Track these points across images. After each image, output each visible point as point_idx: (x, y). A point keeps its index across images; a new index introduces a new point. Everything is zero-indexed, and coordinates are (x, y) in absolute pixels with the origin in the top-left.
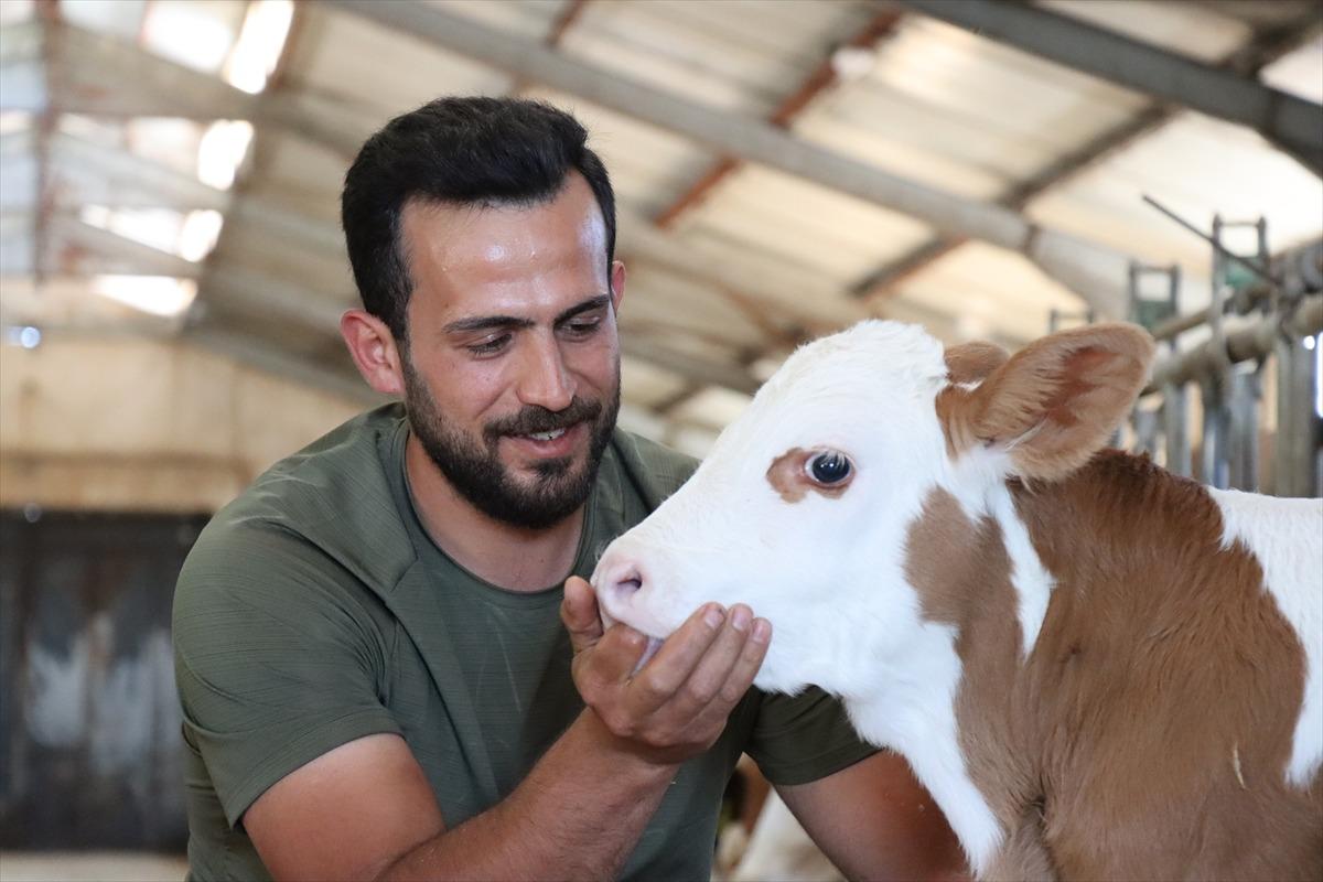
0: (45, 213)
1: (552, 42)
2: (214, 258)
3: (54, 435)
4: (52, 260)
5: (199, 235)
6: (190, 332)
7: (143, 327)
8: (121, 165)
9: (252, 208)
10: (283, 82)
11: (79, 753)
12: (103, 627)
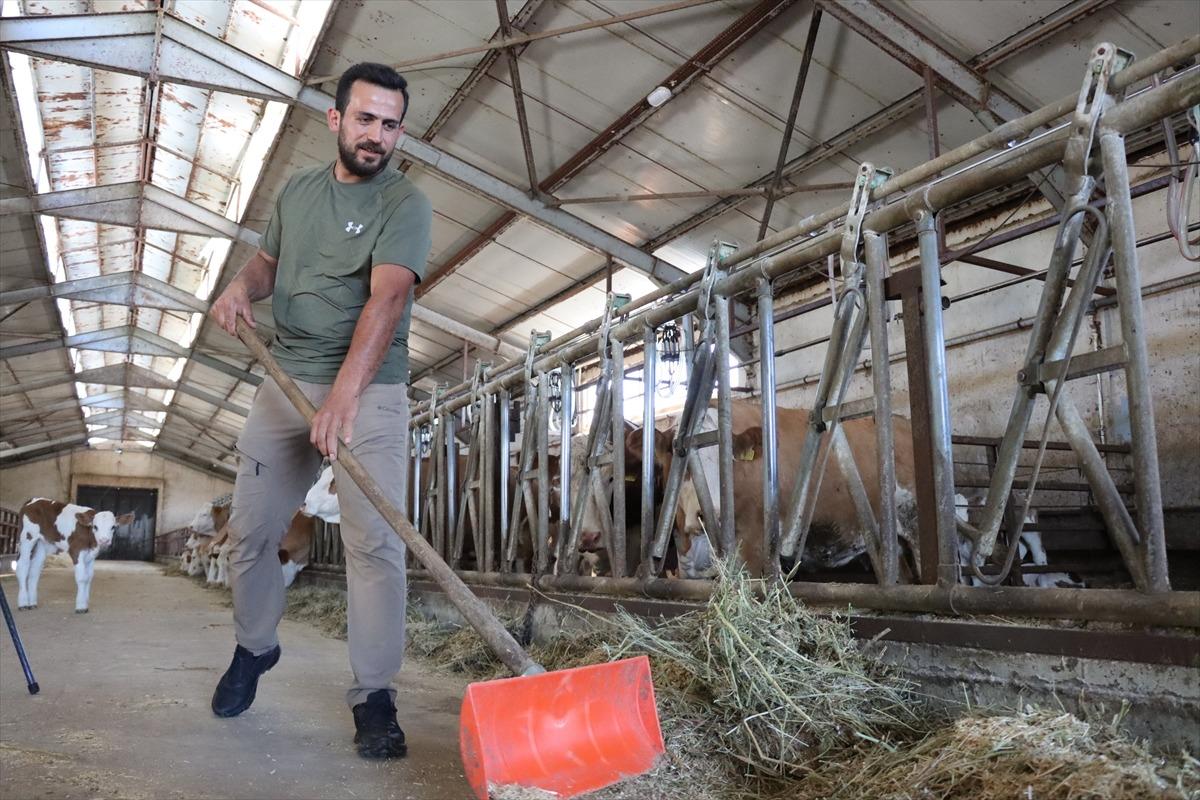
0: (124, 428)
1: (226, 400)
2: (158, 437)
3: (125, 472)
4: (125, 437)
5: (156, 432)
6: (153, 452)
7: (144, 450)
8: (140, 418)
9: (166, 428)
10: (173, 403)
11: (127, 539)
12: (133, 514)
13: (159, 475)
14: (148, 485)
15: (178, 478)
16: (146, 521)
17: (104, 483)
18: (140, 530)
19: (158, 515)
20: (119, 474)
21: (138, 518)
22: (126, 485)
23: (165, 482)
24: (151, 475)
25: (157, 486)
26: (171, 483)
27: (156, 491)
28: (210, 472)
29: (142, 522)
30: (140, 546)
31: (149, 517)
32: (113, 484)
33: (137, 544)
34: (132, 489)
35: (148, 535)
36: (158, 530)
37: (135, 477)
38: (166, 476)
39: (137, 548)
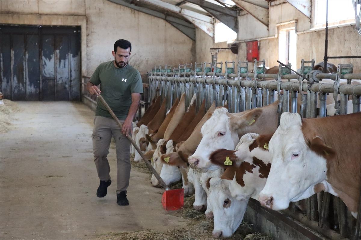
3: (46, 9)
11: (54, 79)
13: (81, 11)
14: (70, 22)
15: (100, 13)
16: (71, 60)
17: (27, 21)
18: (66, 70)
19: (84, 54)
20: (40, 12)
21: (63, 57)
22: (48, 23)
23: (86, 17)
24: (73, 11)
25: (79, 23)
26: (93, 19)
27: (79, 28)
28: (133, 6)
29: (67, 61)
30: (67, 86)
31: (74, 56)
32: (35, 22)
33: (63, 85)
34: (55, 27)
35: (74, 74)
36: (84, 69)
37: (56, 14)
38: (88, 12)
39: (65, 88)
